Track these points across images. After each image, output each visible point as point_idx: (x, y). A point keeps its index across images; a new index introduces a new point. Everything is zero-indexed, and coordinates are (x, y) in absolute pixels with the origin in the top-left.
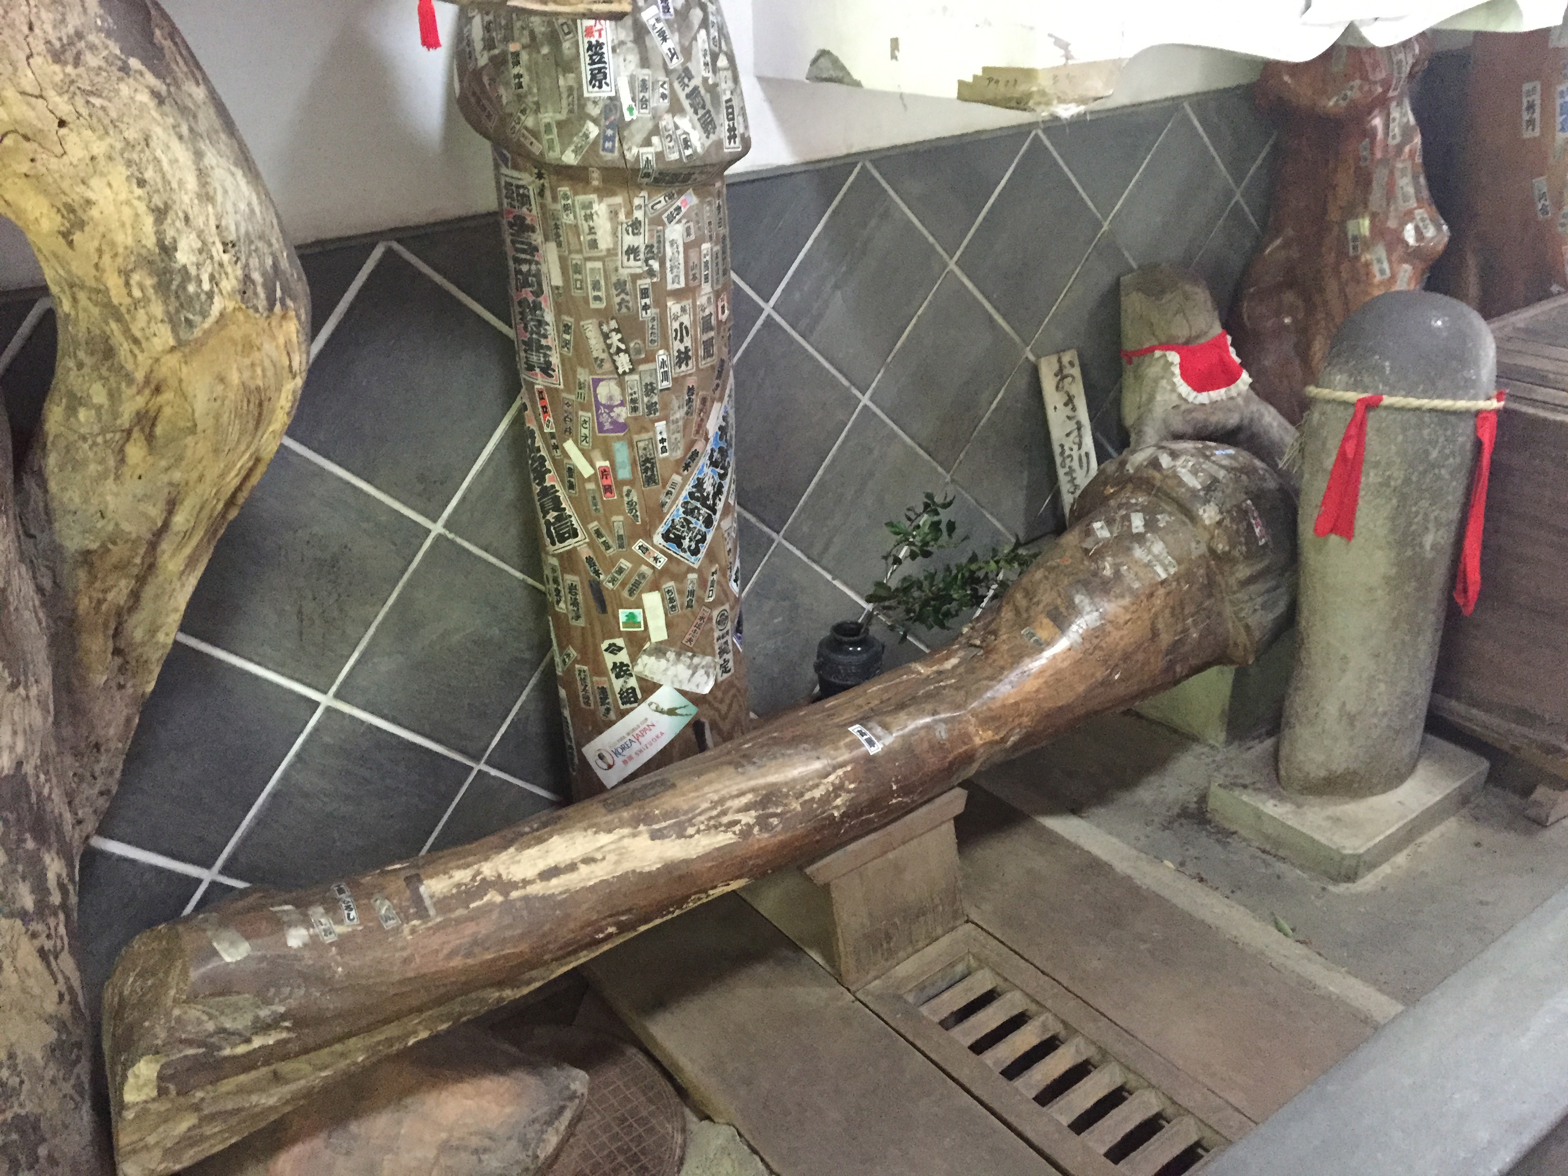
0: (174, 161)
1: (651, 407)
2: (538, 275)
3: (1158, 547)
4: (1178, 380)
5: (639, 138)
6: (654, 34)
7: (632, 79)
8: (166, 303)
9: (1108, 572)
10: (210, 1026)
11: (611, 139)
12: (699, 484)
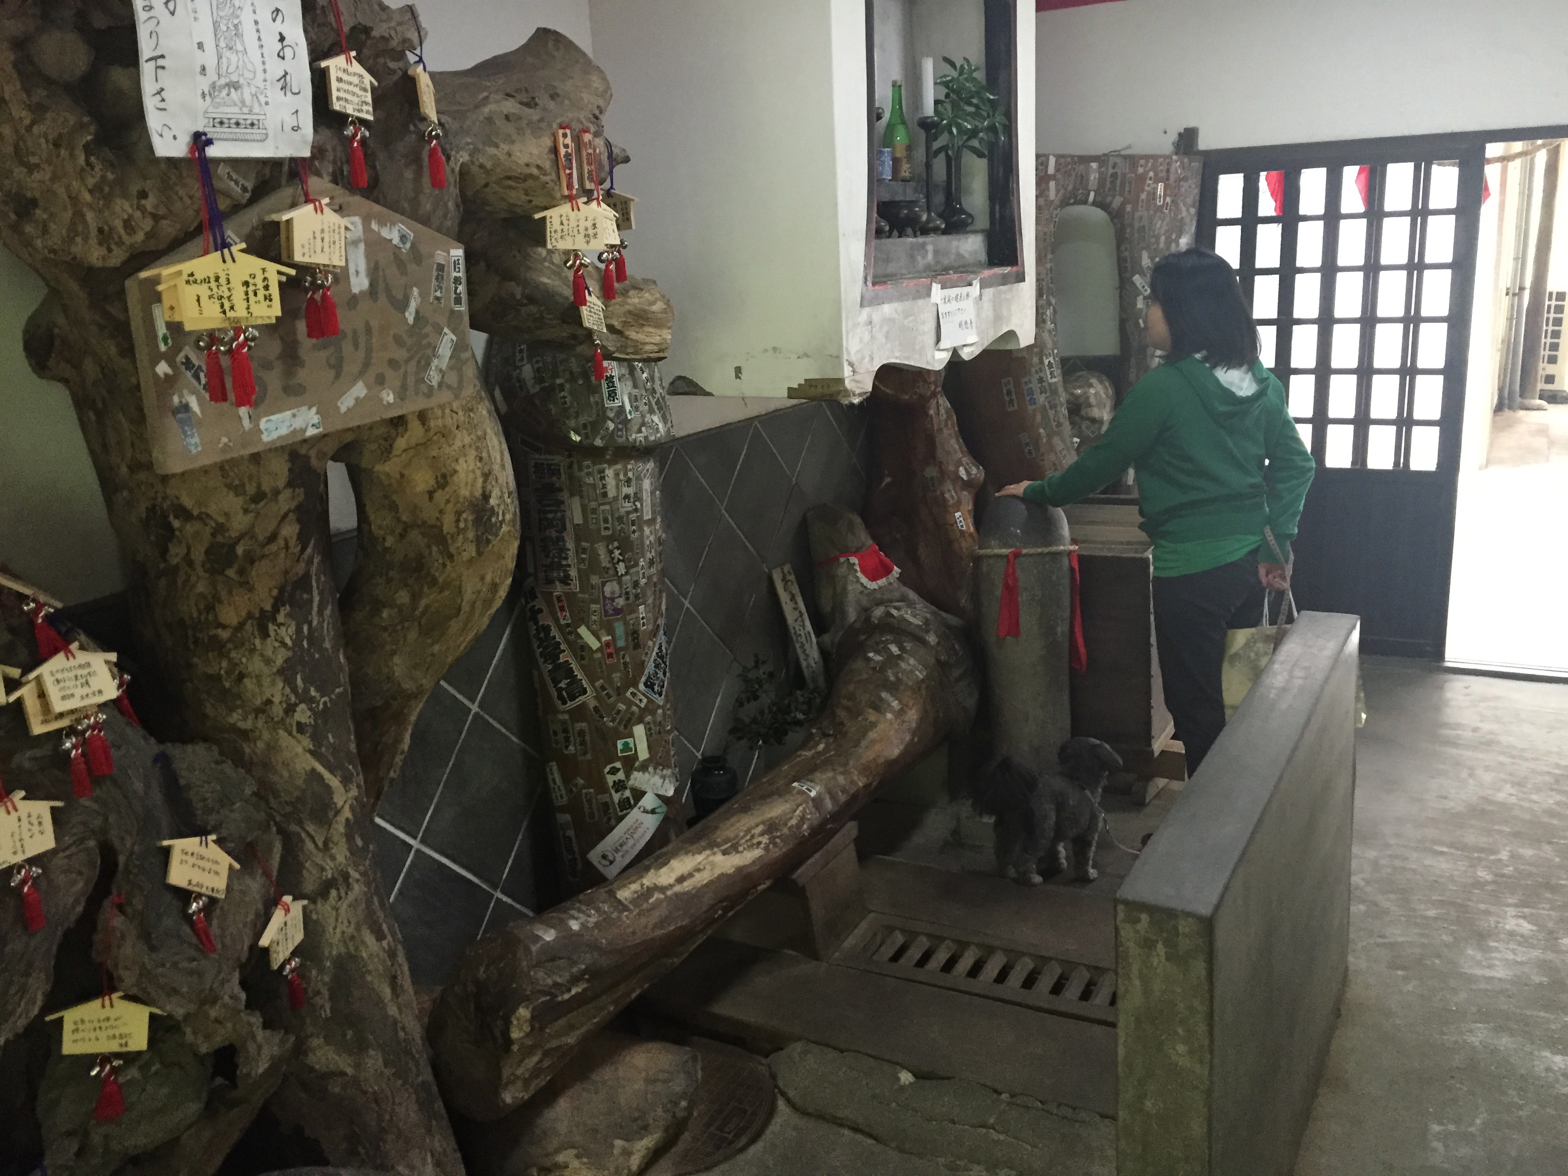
0: (493, 447)
1: (637, 596)
2: (563, 520)
3: (912, 661)
4: (859, 574)
5: (635, 428)
7: (630, 395)
8: (477, 531)
9: (892, 678)
10: (549, 981)
11: (621, 430)
12: (660, 648)
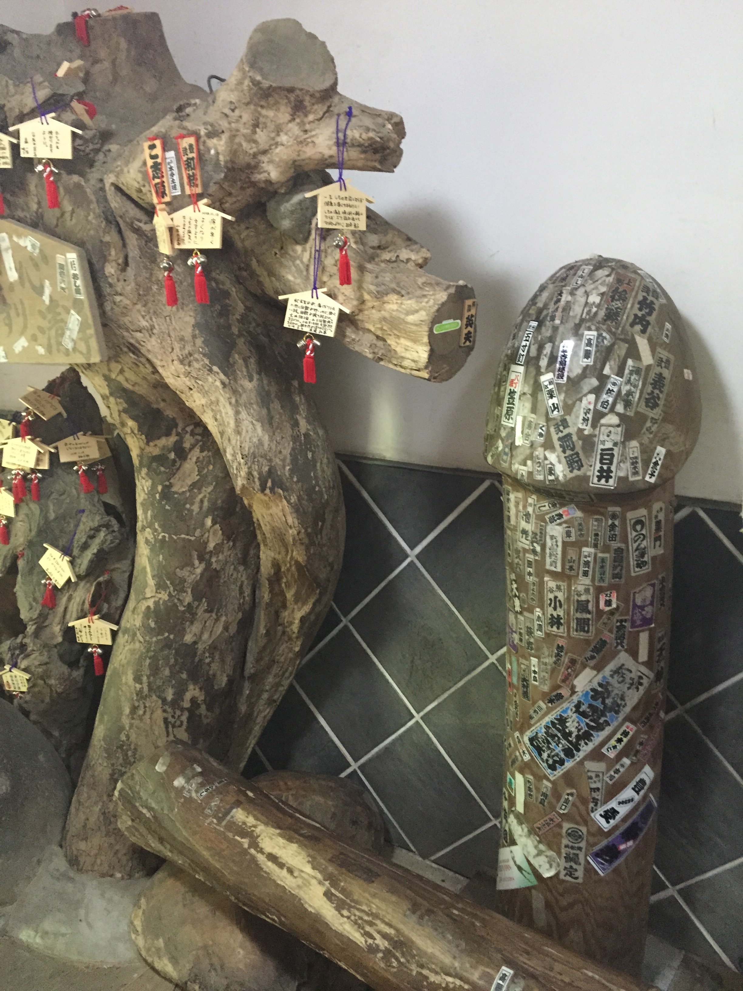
1: (530, 644)
5: (520, 458)
6: (545, 392)
7: (525, 418)
11: (506, 454)
12: (563, 720)
